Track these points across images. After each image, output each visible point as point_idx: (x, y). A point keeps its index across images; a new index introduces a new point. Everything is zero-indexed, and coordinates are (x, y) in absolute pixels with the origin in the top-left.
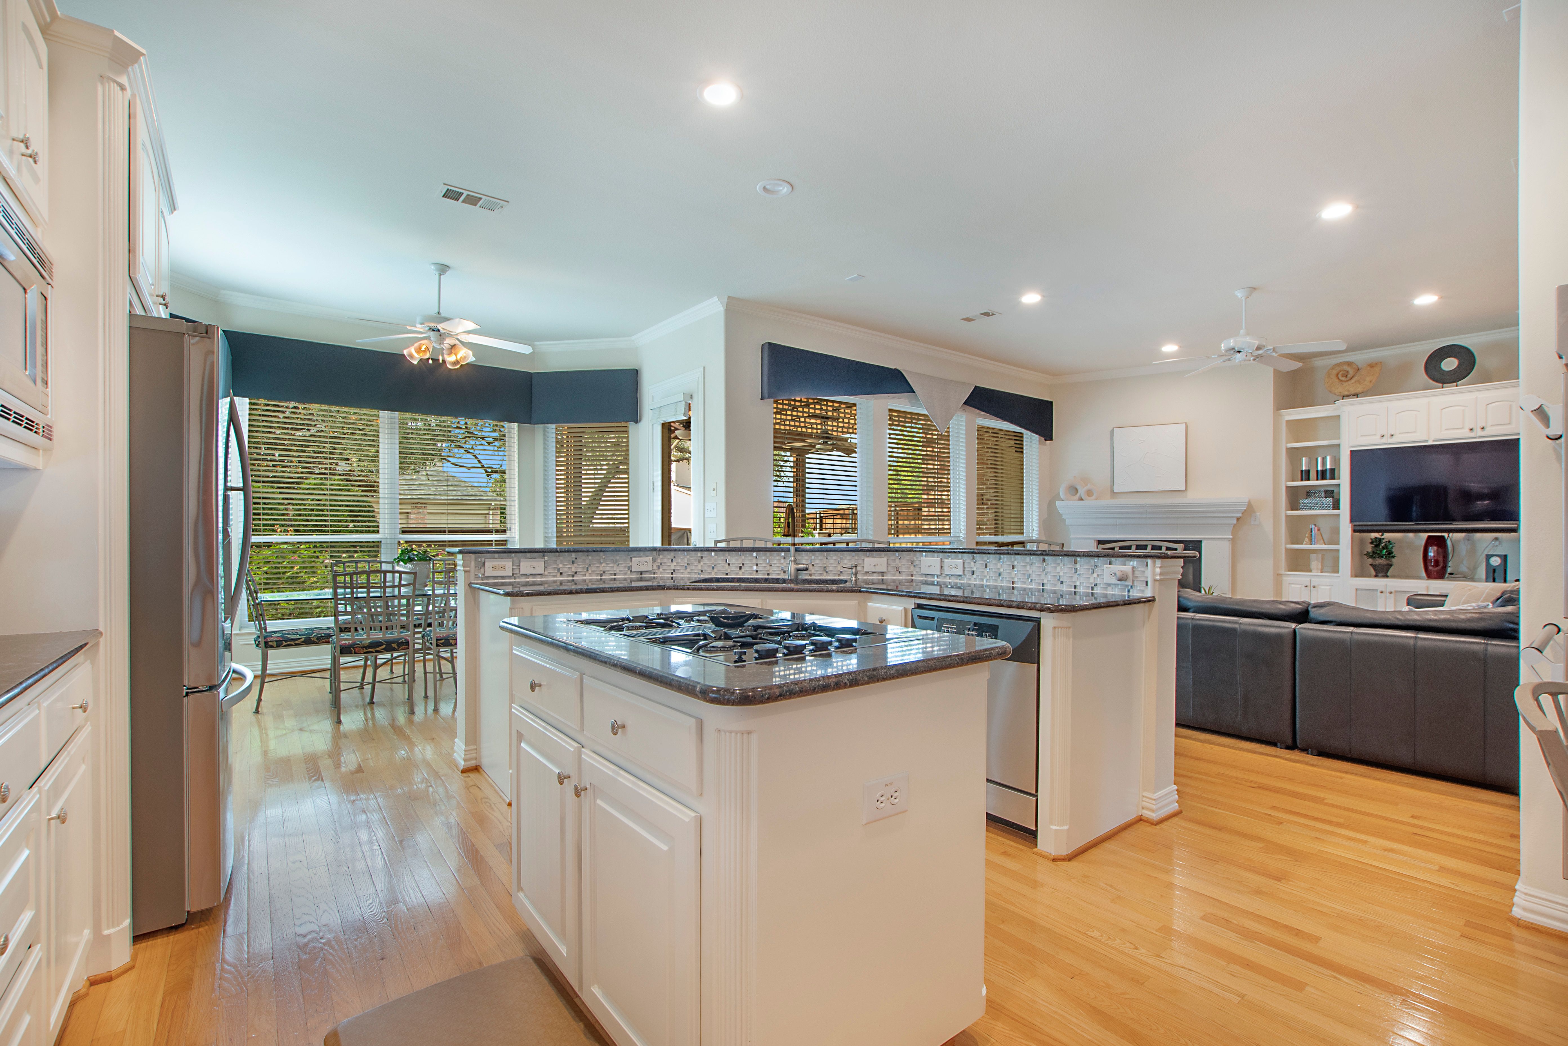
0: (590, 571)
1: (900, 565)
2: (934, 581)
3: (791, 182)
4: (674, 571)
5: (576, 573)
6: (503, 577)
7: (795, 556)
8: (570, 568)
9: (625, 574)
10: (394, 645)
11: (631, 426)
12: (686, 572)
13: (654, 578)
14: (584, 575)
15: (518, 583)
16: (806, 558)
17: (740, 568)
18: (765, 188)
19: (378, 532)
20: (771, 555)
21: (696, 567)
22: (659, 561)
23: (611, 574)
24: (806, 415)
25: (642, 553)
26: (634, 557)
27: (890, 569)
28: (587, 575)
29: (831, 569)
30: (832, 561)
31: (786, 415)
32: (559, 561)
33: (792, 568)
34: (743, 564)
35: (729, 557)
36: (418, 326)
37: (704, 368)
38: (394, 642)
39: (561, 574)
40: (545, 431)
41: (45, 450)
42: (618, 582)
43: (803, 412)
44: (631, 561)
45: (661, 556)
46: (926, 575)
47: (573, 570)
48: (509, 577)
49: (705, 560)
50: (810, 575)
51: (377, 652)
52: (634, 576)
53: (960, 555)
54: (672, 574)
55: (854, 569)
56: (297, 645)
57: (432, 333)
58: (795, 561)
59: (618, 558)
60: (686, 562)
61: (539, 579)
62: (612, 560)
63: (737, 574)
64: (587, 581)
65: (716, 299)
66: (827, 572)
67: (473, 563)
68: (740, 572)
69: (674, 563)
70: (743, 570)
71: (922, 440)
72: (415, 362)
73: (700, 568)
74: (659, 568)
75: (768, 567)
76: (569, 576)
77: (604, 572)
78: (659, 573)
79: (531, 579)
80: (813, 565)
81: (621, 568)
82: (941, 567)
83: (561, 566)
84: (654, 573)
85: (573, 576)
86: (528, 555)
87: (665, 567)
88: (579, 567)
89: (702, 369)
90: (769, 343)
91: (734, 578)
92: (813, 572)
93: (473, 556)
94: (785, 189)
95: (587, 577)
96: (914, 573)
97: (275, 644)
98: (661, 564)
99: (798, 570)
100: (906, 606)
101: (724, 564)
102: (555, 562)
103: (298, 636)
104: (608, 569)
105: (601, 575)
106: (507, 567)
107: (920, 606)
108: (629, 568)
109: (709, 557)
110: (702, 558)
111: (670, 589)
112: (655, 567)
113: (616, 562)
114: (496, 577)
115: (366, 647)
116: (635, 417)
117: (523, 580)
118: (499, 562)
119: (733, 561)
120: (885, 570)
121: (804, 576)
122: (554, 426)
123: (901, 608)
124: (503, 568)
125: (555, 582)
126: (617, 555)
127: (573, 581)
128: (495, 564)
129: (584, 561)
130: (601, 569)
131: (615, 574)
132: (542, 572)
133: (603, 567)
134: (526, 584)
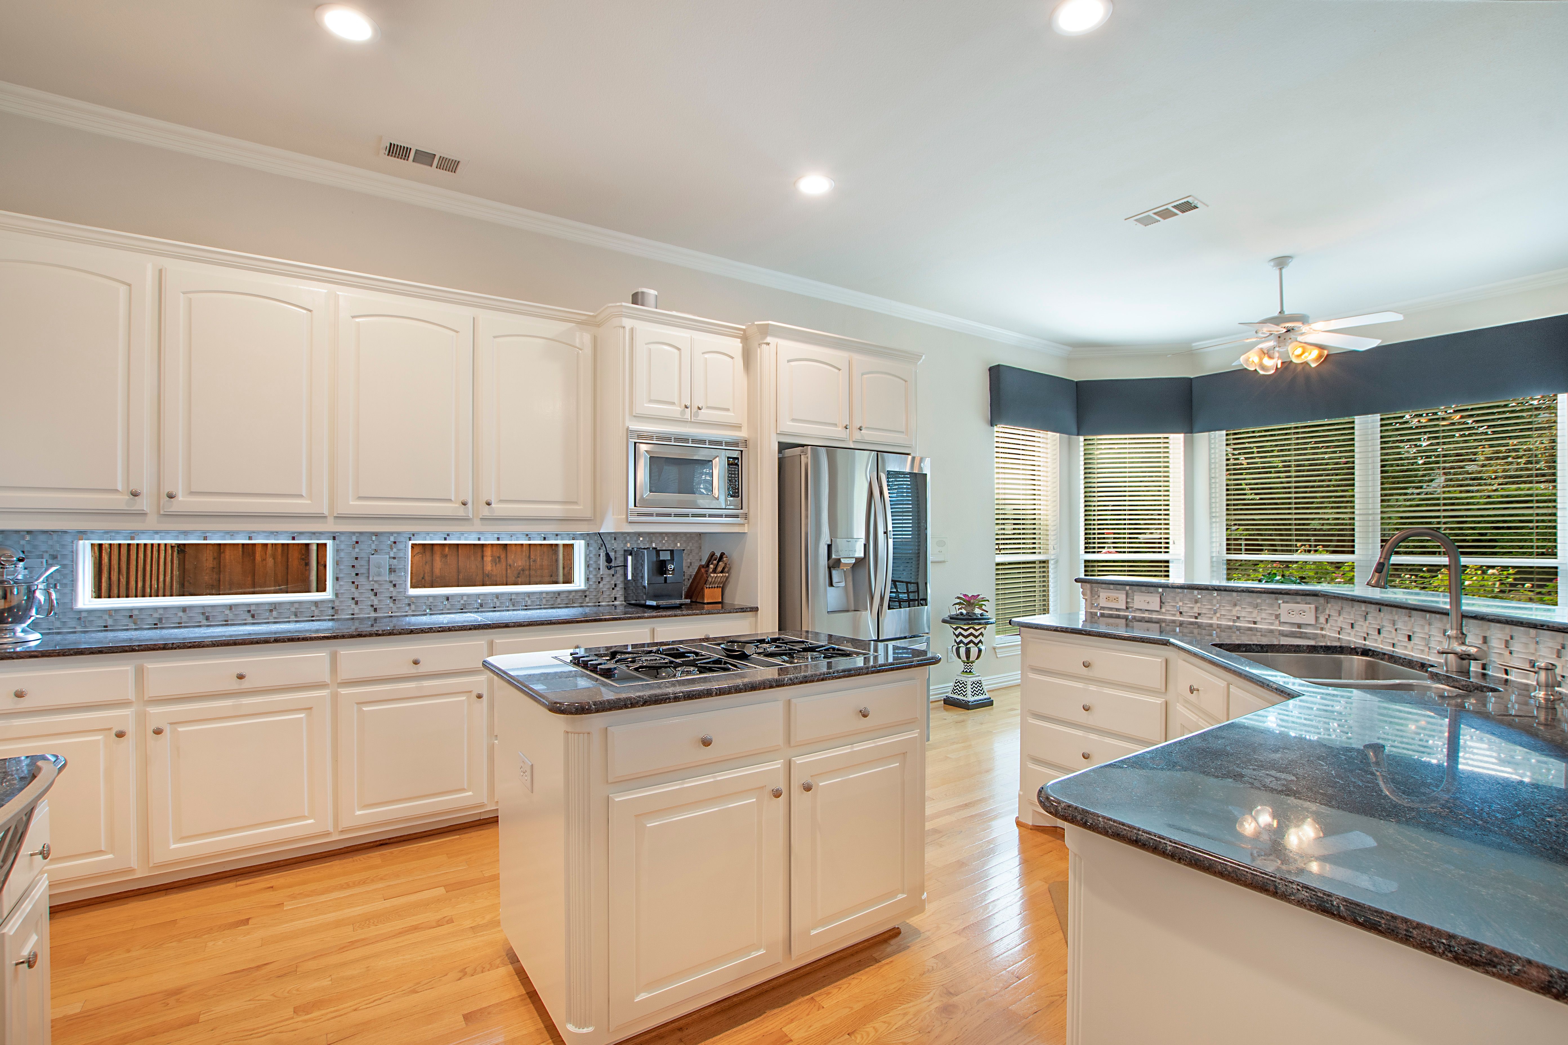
0: (1218, 615)
5: (1199, 614)
6: (1117, 610)
8: (1192, 608)
9: (1272, 624)
14: (1211, 618)
15: (1132, 619)
23: (1249, 622)
25: (1299, 598)
28: (1215, 618)
32: (1178, 599)
39: (1181, 613)
41: (748, 524)
42: (1259, 634)
47: (1196, 610)
48: (1124, 611)
54: (1339, 633)
59: (1259, 601)
61: (1154, 616)
62: (1250, 604)
63: (1406, 647)
64: (1215, 626)
67: (1089, 592)
68: (1410, 645)
76: (1191, 617)
77: (1239, 619)
79: (1146, 615)
81: (1264, 615)
83: (1181, 604)
85: (1196, 618)
86: (1144, 588)
93: (1088, 585)
95: (1214, 621)
98: (1329, 615)
102: (1174, 599)
104: (1243, 614)
105: (1235, 622)
106: (1120, 600)
108: (1277, 616)
112: (1322, 620)
113: (1256, 606)
114: (1111, 609)
117: (1138, 614)
118: (1113, 594)
119: (1401, 625)
124: (1116, 600)
125: (1174, 622)
126: (1258, 598)
127: (1196, 623)
128: (1109, 595)
129: (1210, 602)
130: (1234, 613)
131: (1255, 623)
132: (1158, 609)
133: (1236, 611)
134: (1142, 620)
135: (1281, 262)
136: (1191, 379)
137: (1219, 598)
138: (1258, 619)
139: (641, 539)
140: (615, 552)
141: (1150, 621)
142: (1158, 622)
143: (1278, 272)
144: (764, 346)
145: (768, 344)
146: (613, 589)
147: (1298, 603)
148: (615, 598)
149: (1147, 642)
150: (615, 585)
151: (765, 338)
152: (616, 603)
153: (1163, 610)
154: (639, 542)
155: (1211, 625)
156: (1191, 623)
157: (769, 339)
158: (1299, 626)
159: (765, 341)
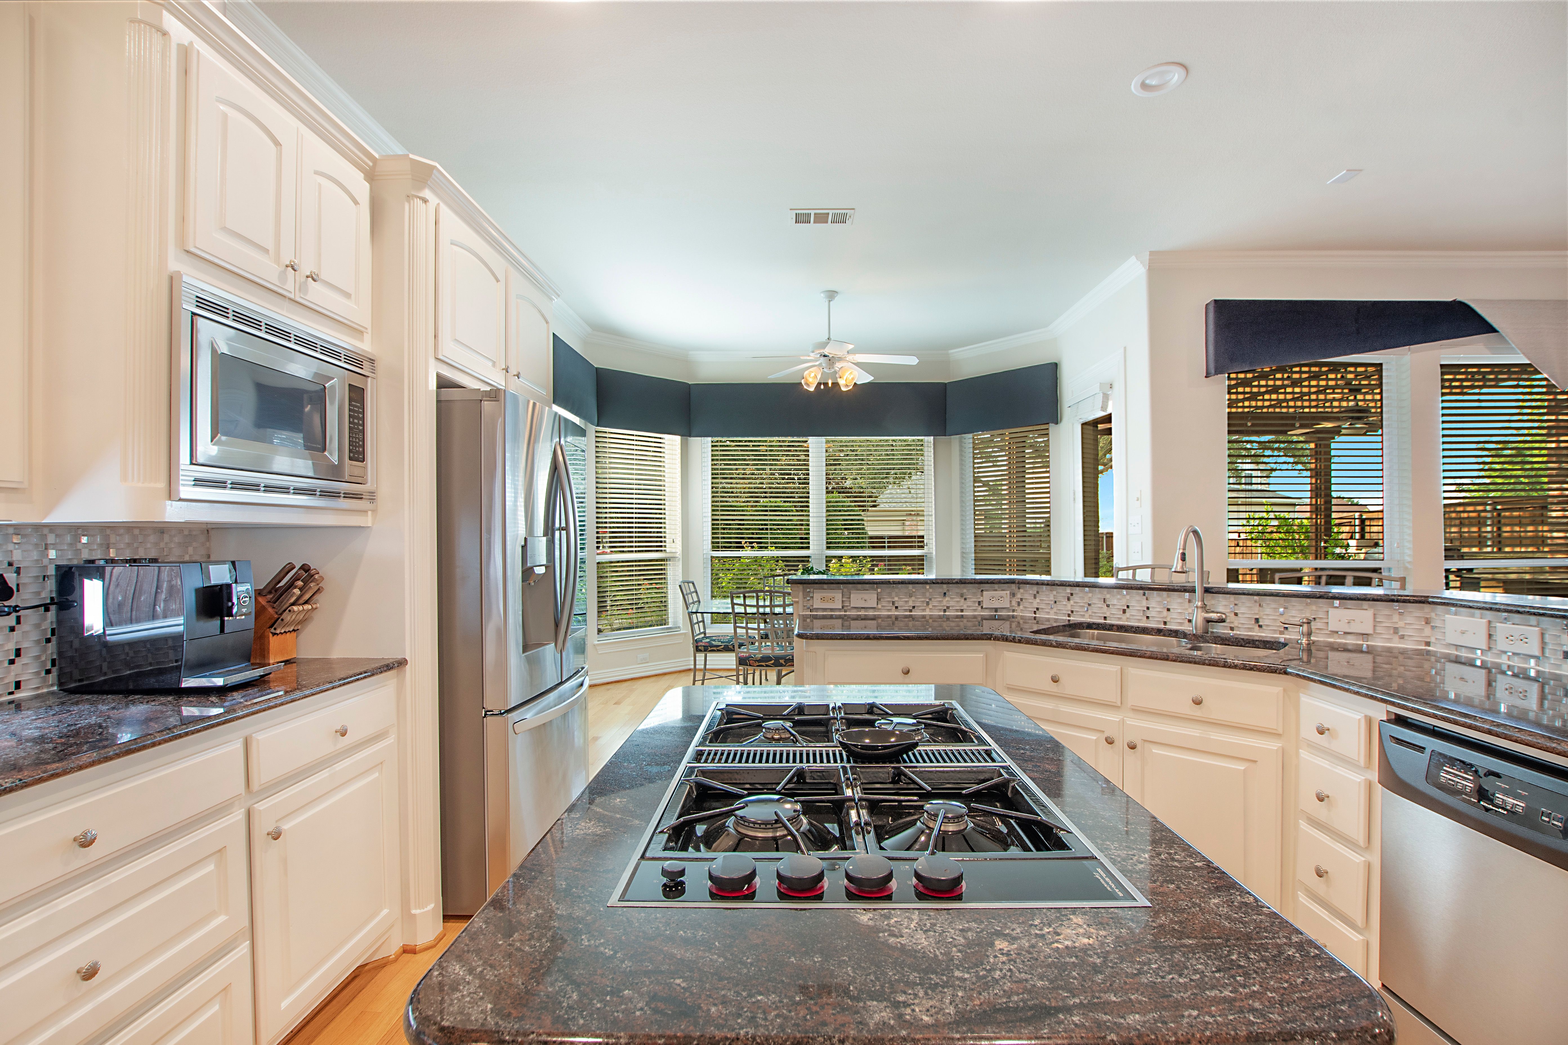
0: (930, 606)
1: (1401, 624)
2: (1474, 659)
3: (1180, 61)
4: (1038, 609)
5: (914, 607)
6: (832, 610)
7: (1203, 601)
8: (910, 601)
9: (975, 610)
10: (782, 661)
11: (1052, 427)
12: (1052, 612)
13: (1013, 617)
14: (924, 610)
15: (849, 617)
16: (1224, 603)
17: (1124, 611)
18: (1144, 86)
19: (808, 548)
20: (1168, 596)
21: (1065, 607)
22: (1019, 596)
23: (957, 610)
24: (1313, 390)
25: (996, 586)
26: (987, 590)
27: (1379, 630)
28: (928, 610)
29: (1267, 622)
30: (1268, 611)
31: (1285, 393)
32: (894, 594)
33: (1199, 617)
34: (1128, 607)
35: (1108, 596)
36: (812, 354)
37: (1125, 348)
38: (782, 658)
39: (897, 607)
40: (961, 442)
41: (373, 511)
42: (965, 621)
43: (1310, 386)
44: (982, 596)
45: (1021, 591)
46: (1457, 647)
47: (911, 604)
48: (839, 610)
49: (1075, 598)
50: (1232, 629)
51: (767, 666)
52: (986, 613)
53: (1533, 619)
54: (1035, 613)
55: (1305, 626)
56: (719, 651)
57: (822, 359)
58: (1204, 608)
59: (965, 591)
60: (1052, 598)
61: (871, 613)
62: (958, 594)
63: (1120, 619)
64: (928, 618)
65: (1133, 259)
66: (1260, 626)
67: (801, 594)
68: (1124, 617)
69: (1038, 600)
70: (1127, 614)
71: (1546, 404)
72: (812, 389)
73: (1069, 608)
74: (1019, 604)
75: (1165, 612)
76: (906, 610)
77: (948, 607)
78: (1019, 610)
79: (862, 613)
80: (1236, 614)
81: (969, 603)
82: (1490, 636)
83: (896, 599)
84: (1014, 611)
85: (911, 610)
86: (859, 586)
87: (1027, 605)
88: (918, 601)
89: (1122, 350)
90: (1216, 301)
91: (1113, 625)
92: (1236, 624)
93: (801, 586)
94: (1176, 76)
95: (927, 613)
96: (1433, 640)
97: (702, 648)
98: (1021, 599)
99: (1208, 621)
100: (1371, 713)
101: (1101, 604)
102: (890, 595)
103: (720, 644)
104: (951, 604)
105: (945, 611)
106: (836, 599)
107: (1400, 721)
108: (980, 603)
109: (1081, 595)
110: (1072, 594)
111: (998, 640)
112: (1014, 603)
113: (963, 596)
114: (825, 610)
115: (759, 661)
116: (1054, 417)
117: (854, 613)
118: (828, 594)
119: (1115, 602)
120: (1370, 631)
121: (1221, 630)
122: (970, 436)
123: (1359, 716)
124: (832, 599)
125: (889, 617)
126: (964, 588)
127: (911, 616)
128: (824, 595)
129: (924, 595)
130: (945, 603)
131: (962, 611)
132: (875, 606)
133: (946, 602)
134: (857, 618)
135: (831, 295)
136: (689, 385)
137: (931, 590)
138: (965, 607)
139: (84, 540)
140: (18, 571)
141: (866, 618)
142: (874, 618)
143: (827, 303)
144: (420, 202)
145: (425, 201)
146: (12, 662)
147: (996, 590)
148: (18, 685)
149: (971, 639)
150: (18, 652)
151: (421, 189)
152: (19, 695)
153: (880, 606)
154: (79, 546)
155: (924, 617)
156: (906, 617)
157: (427, 193)
158: (996, 610)
159: (421, 195)
